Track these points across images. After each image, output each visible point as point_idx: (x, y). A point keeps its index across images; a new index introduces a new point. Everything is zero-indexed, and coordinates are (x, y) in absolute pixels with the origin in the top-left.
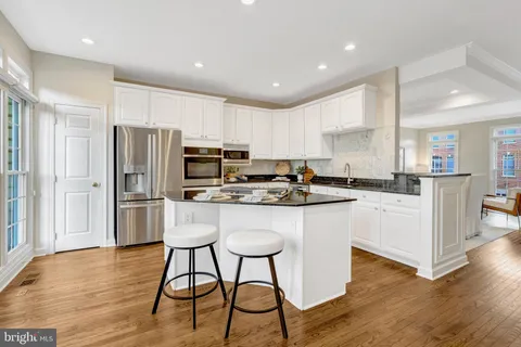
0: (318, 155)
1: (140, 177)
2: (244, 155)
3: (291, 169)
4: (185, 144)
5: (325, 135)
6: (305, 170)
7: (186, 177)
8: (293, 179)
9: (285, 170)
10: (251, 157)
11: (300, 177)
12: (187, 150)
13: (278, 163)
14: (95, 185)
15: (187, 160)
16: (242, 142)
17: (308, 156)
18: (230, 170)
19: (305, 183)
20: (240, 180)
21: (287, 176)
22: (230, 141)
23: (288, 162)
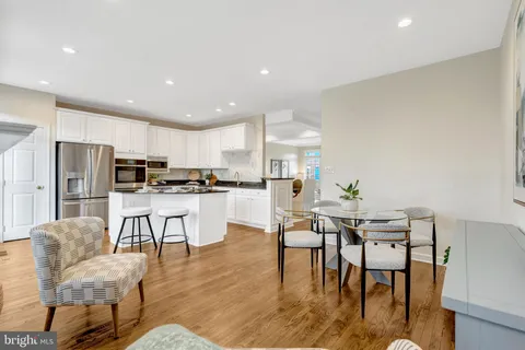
0: (218, 166)
1: (80, 182)
2: (163, 165)
3: (201, 175)
4: (117, 156)
5: (223, 153)
6: (211, 177)
7: (117, 181)
8: (202, 183)
9: (196, 177)
10: (169, 167)
11: (207, 182)
12: (118, 161)
13: (191, 171)
14: (39, 188)
15: (118, 169)
16: (161, 155)
17: (212, 167)
18: (152, 177)
19: (210, 185)
20: (160, 184)
21: (198, 181)
22: (151, 154)
23: (200, 171)
